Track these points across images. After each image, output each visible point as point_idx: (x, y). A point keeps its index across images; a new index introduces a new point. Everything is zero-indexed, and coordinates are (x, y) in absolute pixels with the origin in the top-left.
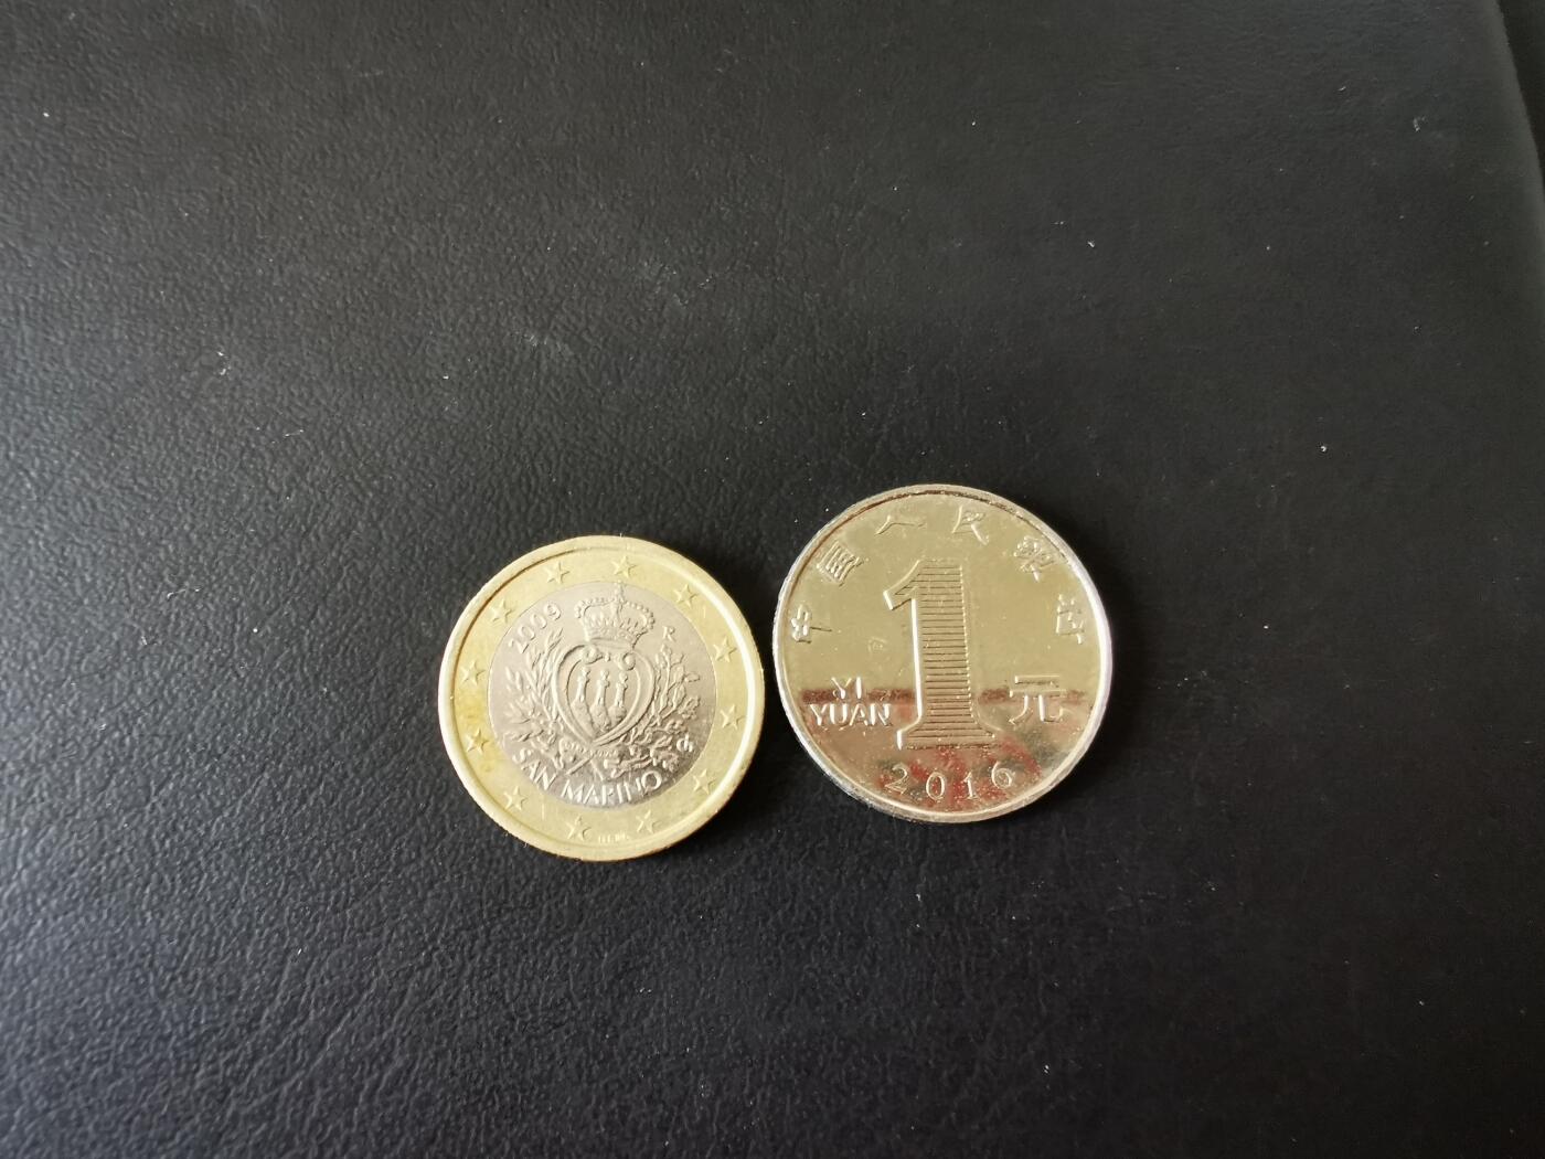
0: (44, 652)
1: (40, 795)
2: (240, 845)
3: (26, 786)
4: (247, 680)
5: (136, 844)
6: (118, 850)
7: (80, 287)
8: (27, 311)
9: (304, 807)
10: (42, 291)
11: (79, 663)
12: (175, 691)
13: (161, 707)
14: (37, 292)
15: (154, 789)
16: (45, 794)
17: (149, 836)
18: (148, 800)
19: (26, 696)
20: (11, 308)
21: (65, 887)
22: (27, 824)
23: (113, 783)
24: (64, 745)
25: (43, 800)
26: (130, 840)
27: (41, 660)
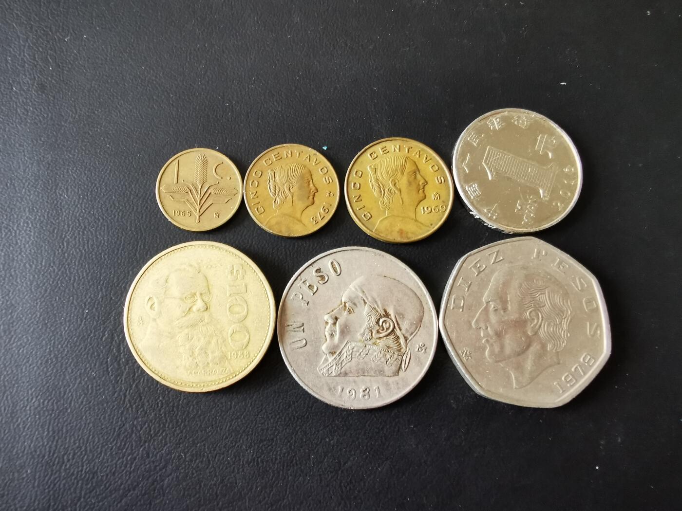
0: (297, 402)
1: (296, 462)
2: (378, 491)
3: (290, 458)
4: (380, 420)
5: (335, 488)
6: (328, 489)
7: (311, 246)
8: (290, 254)
9: (404, 477)
10: (296, 246)
11: (312, 407)
12: (351, 422)
13: (345, 429)
14: (294, 246)
15: (342, 463)
16: (298, 463)
17: (341, 483)
18: (340, 468)
19: (290, 419)
20: (284, 253)
21: (307, 503)
22: (291, 475)
23: (326, 460)
24: (306, 442)
25: (297, 465)
26: (332, 486)
27: (296, 404)
